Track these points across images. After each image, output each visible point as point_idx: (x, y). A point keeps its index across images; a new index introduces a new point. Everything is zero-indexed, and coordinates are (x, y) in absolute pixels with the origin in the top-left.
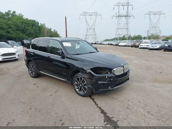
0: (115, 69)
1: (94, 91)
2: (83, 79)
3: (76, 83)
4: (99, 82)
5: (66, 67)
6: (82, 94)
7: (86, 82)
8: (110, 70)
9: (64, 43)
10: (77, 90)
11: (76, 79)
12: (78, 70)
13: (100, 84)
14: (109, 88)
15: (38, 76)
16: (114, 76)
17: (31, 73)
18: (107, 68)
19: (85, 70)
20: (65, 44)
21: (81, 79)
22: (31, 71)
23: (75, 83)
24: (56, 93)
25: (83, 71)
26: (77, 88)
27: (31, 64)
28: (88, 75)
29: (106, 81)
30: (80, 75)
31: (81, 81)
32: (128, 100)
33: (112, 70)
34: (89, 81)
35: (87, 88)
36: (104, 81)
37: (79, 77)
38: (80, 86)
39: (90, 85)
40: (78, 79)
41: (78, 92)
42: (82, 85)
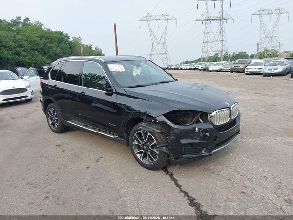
0: (213, 114)
1: (172, 158)
2: (149, 134)
3: (136, 143)
4: (183, 141)
5: (115, 111)
6: (148, 164)
7: (155, 142)
8: (204, 115)
9: (109, 65)
10: (138, 156)
11: (135, 135)
12: (138, 118)
13: (185, 144)
14: (203, 152)
15: (64, 129)
16: (212, 127)
17: (52, 124)
18: (198, 112)
19: (153, 118)
20: (112, 67)
21: (146, 134)
22: (52, 120)
23: (134, 143)
24: (98, 163)
25: (149, 118)
26: (138, 153)
27: (52, 107)
28: (158, 126)
29: (196, 139)
30: (142, 127)
31: (145, 139)
32: (242, 176)
33: (209, 115)
34: (161, 138)
35: (158, 153)
36: (193, 138)
37: (141, 131)
38: (144, 149)
39: (164, 148)
40: (140, 135)
41: (141, 160)
42: (148, 147)
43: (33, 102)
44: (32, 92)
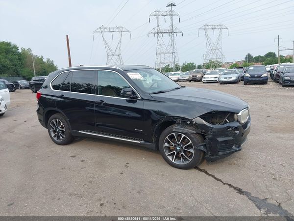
0: (240, 114)
1: (209, 155)
2: (183, 136)
3: (166, 145)
4: (220, 139)
6: (182, 164)
7: (191, 142)
9: (129, 74)
10: (170, 158)
11: (167, 137)
12: (171, 121)
13: (221, 142)
14: (234, 147)
15: (71, 140)
16: (239, 125)
17: (55, 136)
19: (189, 120)
21: (180, 136)
22: (55, 132)
23: (164, 146)
25: (184, 121)
26: (169, 155)
29: (230, 136)
30: (176, 128)
31: (179, 141)
33: (235, 115)
34: (198, 138)
35: (193, 152)
36: (227, 136)
37: (174, 134)
38: (176, 151)
39: (202, 147)
40: (172, 137)
41: (173, 161)
42: (182, 148)
43: (5, 117)
44: (6, 106)
